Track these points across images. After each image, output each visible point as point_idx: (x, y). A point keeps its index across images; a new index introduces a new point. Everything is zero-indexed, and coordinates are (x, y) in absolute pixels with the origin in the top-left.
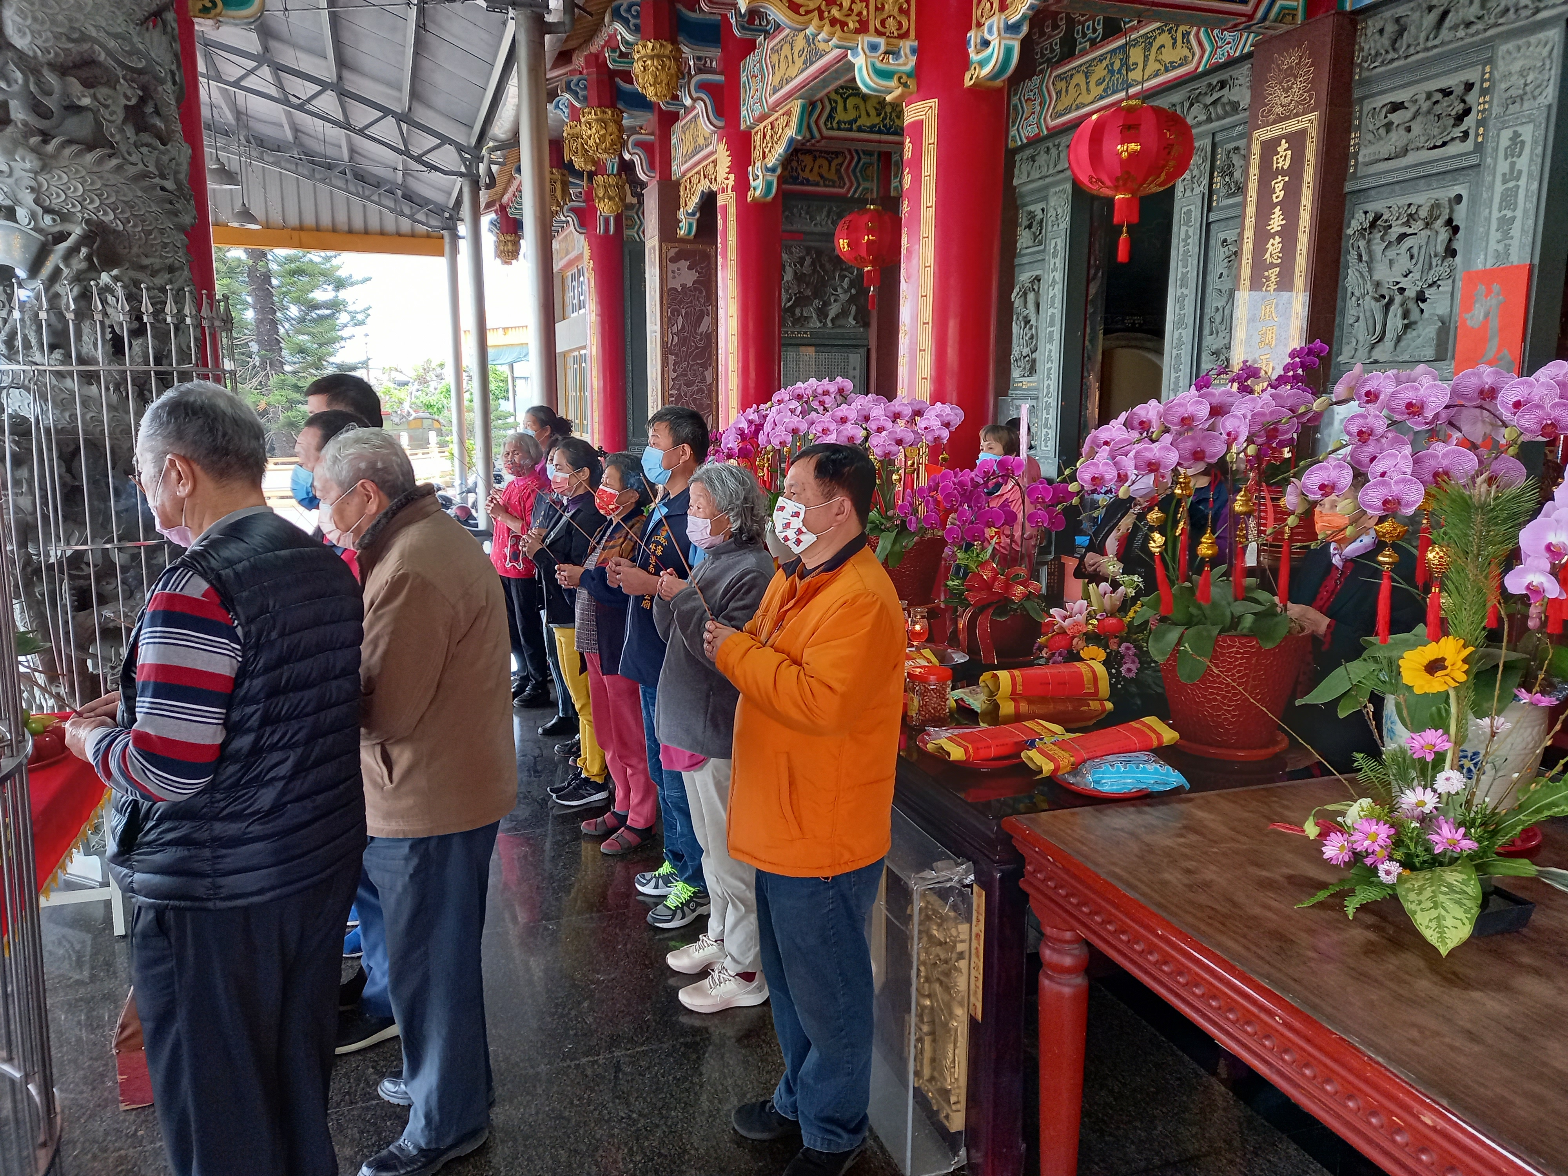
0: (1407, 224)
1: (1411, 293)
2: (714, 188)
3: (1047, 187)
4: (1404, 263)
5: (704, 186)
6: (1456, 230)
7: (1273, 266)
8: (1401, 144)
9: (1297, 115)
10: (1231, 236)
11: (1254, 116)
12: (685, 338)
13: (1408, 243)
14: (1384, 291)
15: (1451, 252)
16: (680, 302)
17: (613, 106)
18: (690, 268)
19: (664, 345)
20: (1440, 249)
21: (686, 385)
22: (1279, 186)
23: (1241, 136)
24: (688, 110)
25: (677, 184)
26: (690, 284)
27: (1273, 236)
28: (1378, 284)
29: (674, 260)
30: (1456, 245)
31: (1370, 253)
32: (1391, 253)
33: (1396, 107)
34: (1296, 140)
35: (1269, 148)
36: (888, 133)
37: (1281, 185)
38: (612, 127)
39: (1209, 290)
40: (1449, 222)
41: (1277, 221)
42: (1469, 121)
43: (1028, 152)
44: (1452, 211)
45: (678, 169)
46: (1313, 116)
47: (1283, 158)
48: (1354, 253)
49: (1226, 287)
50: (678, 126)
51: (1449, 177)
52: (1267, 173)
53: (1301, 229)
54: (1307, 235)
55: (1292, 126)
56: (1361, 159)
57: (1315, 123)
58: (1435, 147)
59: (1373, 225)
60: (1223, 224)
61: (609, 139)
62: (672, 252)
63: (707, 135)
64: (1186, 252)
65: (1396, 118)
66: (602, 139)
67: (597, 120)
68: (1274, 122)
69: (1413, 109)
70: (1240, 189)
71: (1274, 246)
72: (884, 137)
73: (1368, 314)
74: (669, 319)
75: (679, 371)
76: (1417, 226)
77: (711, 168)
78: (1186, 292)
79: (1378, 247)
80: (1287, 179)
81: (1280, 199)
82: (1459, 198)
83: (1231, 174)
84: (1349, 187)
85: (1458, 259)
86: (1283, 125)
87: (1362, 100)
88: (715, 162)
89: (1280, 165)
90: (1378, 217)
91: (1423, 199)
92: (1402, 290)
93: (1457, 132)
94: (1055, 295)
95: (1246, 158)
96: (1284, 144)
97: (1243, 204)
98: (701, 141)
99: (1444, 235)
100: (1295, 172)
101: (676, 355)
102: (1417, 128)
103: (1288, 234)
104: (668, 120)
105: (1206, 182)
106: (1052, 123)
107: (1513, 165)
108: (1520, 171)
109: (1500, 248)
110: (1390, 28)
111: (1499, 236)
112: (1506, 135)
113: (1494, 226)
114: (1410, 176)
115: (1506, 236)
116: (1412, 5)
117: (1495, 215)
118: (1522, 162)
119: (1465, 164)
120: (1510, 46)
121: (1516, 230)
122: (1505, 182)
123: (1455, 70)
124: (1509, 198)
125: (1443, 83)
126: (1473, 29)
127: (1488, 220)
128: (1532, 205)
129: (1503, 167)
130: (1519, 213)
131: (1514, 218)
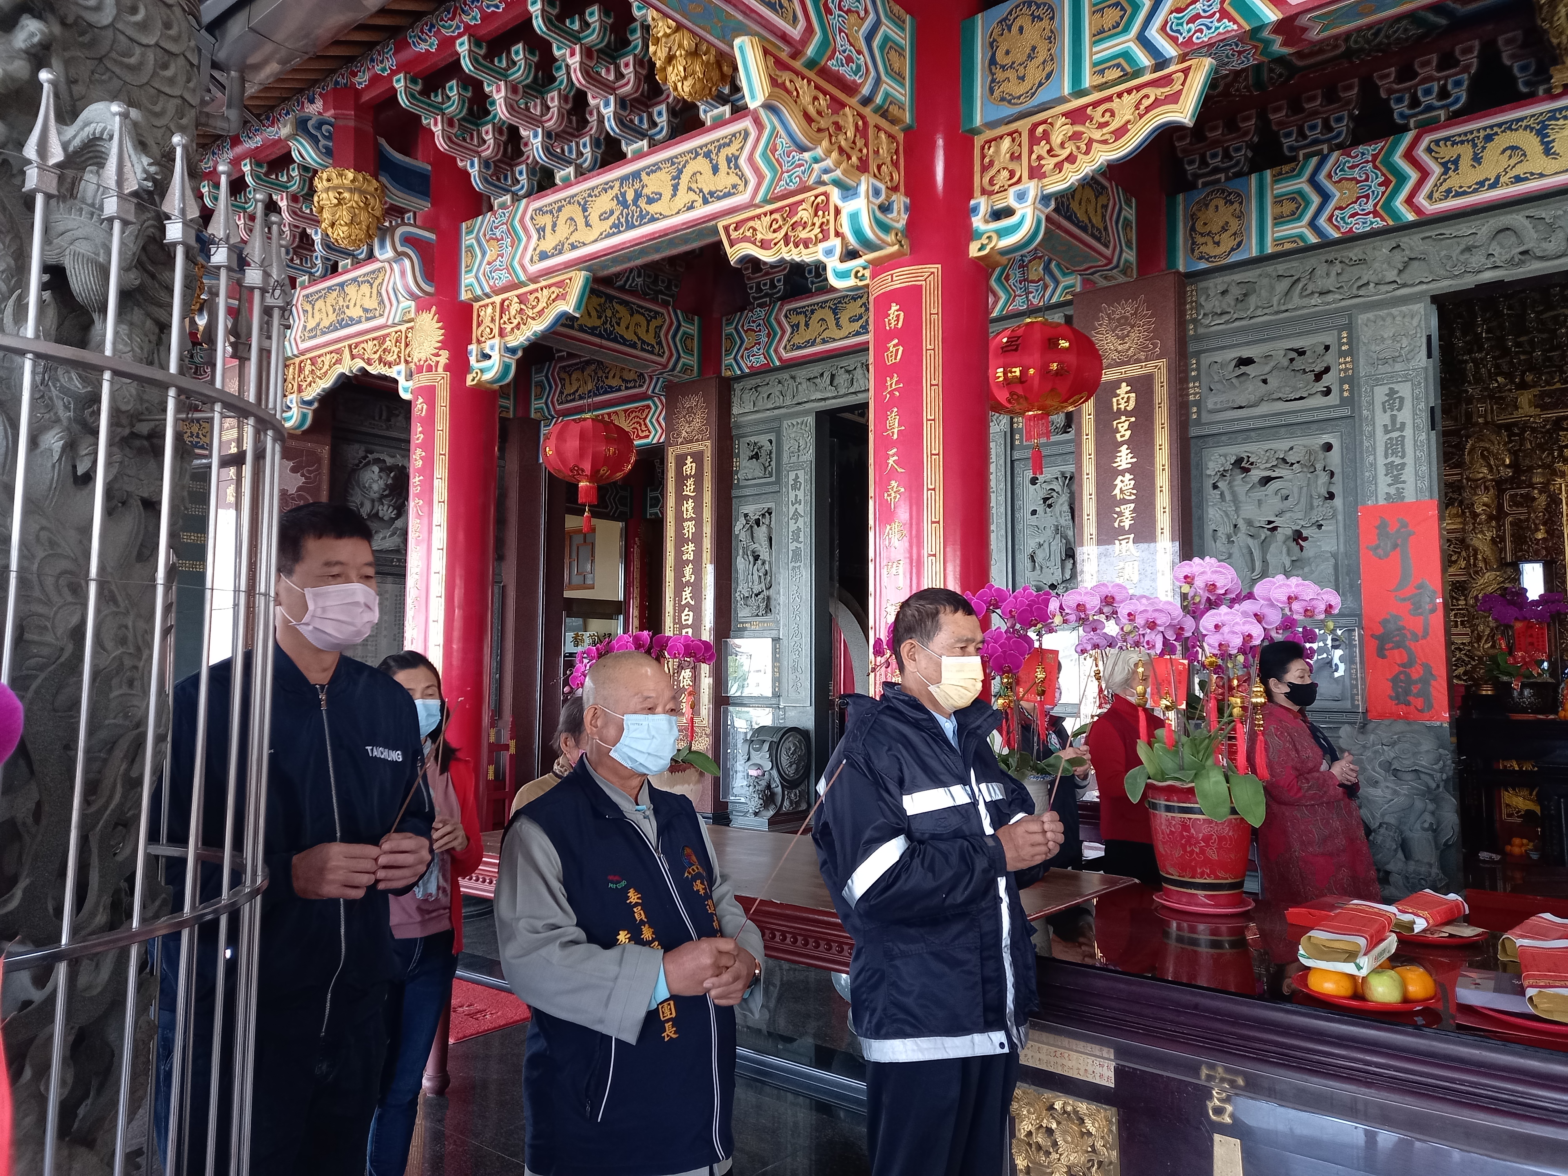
0: (1275, 467)
1: (1288, 532)
3: (779, 419)
4: (1275, 503)
5: (350, 367)
6: (1332, 474)
7: (1125, 502)
8: (1258, 394)
9: (1140, 361)
13: (1273, 486)
14: (1256, 531)
15: (1328, 495)
20: (1318, 491)
22: (1123, 426)
27: (1122, 473)
28: (1249, 523)
30: (1336, 488)
31: (1234, 495)
32: (1257, 494)
33: (1245, 361)
34: (1140, 384)
37: (1126, 425)
41: (1124, 459)
42: (1327, 380)
43: (753, 382)
46: (1159, 363)
47: (1124, 400)
48: (1213, 493)
49: (1046, 523)
51: (1314, 426)
52: (1106, 414)
53: (1158, 467)
54: (1166, 474)
55: (1132, 371)
56: (1206, 406)
57: (1164, 371)
58: (1295, 399)
59: (1235, 467)
65: (1250, 370)
68: (1110, 366)
69: (1271, 364)
71: (1125, 483)
73: (1245, 551)
76: (1286, 470)
79: (1242, 489)
80: (1133, 419)
81: (1127, 437)
82: (1330, 446)
84: (1195, 432)
85: (1338, 502)
86: (1123, 369)
87: (1198, 354)
89: (1122, 407)
90: (1241, 460)
91: (1289, 445)
92: (1277, 529)
93: (1320, 386)
94: (799, 529)
97: (1078, 441)
99: (1324, 478)
100: (1143, 413)
102: (1273, 382)
103: (1142, 470)
106: (785, 355)
107: (1393, 418)
108: (1403, 424)
109: (1392, 490)
110: (1236, 291)
111: (1389, 480)
112: (1381, 393)
113: (1381, 471)
114: (1268, 424)
115: (1397, 480)
116: (1258, 271)
117: (1381, 461)
118: (1405, 415)
119: (1333, 415)
120: (1371, 315)
121: (1408, 474)
122: (1387, 432)
123: (1308, 333)
124: (1395, 447)
125: (1298, 343)
126: (1330, 298)
127: (1374, 465)
128: (1423, 455)
129: (1382, 419)
130: (1409, 460)
131: (1403, 465)
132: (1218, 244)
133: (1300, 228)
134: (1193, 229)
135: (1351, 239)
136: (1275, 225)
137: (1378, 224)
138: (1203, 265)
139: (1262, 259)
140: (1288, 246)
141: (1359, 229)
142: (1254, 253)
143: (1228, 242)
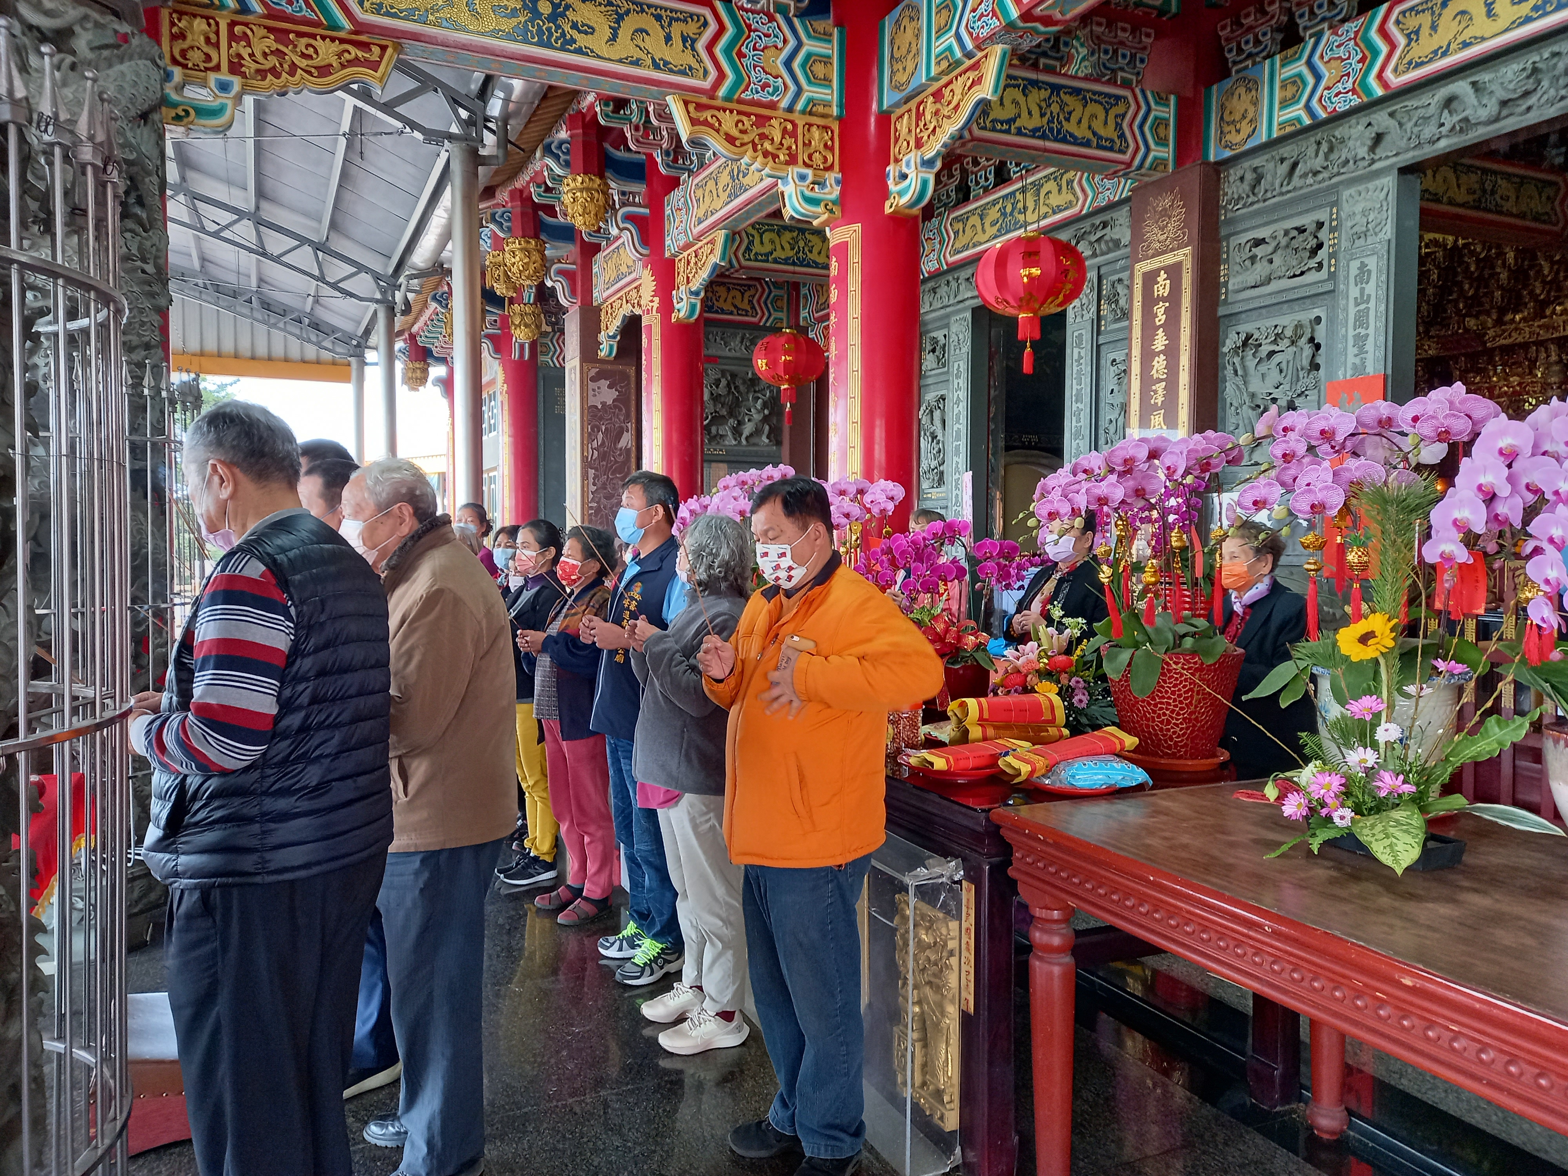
0: (1274, 342)
1: (1283, 402)
2: (638, 312)
3: (948, 316)
4: (1274, 376)
5: (626, 310)
6: (1318, 347)
7: (1160, 381)
8: (1265, 273)
9: (1172, 250)
10: (1119, 356)
11: (1135, 251)
12: (605, 452)
13: (1277, 358)
14: (1259, 402)
15: (1314, 366)
16: (601, 419)
17: (536, 237)
18: (610, 387)
19: (584, 458)
20: (1306, 363)
21: (606, 498)
22: (1160, 311)
23: (1123, 269)
24: (610, 241)
25: (599, 309)
26: (610, 402)
27: (1158, 354)
28: (1253, 396)
29: (593, 379)
30: (1319, 360)
31: (1244, 368)
32: (1263, 368)
33: (1258, 242)
34: (1173, 272)
35: (1150, 278)
36: (802, 265)
37: (1163, 310)
38: (536, 256)
39: (1102, 405)
40: (1312, 340)
41: (1160, 341)
42: (1322, 254)
43: (930, 285)
44: (1313, 331)
45: (598, 295)
46: (1188, 250)
47: (1162, 287)
48: (1230, 368)
49: (1118, 399)
50: (600, 256)
51: (1308, 301)
52: (1149, 301)
53: (1183, 347)
54: (1189, 353)
55: (1169, 259)
56: (1230, 287)
57: (1190, 258)
58: (1295, 276)
59: (1245, 343)
60: (1111, 346)
61: (532, 267)
62: (593, 372)
63: (630, 263)
64: (1079, 372)
65: (1259, 251)
66: (526, 266)
67: (521, 250)
68: (1153, 256)
69: (1273, 244)
70: (1126, 315)
71: (1159, 364)
72: (798, 269)
73: (1246, 421)
74: (589, 434)
75: (599, 484)
76: (1284, 344)
77: (634, 294)
78: (1081, 406)
79: (1251, 363)
80: (1167, 305)
81: (1162, 321)
82: (1318, 320)
83: (1117, 302)
84: (1222, 311)
85: (1322, 372)
86: (1161, 258)
87: (1228, 236)
88: (637, 288)
89: (1161, 293)
90: (1249, 337)
91: (1287, 321)
92: (1274, 400)
93: (1312, 263)
94: (959, 412)
95: (1130, 288)
96: (1163, 274)
97: (1130, 328)
98: (624, 269)
99: (1308, 351)
100: (1174, 297)
101: (596, 469)
102: (1278, 260)
103: (1171, 351)
104: (590, 250)
105: (1094, 309)
106: (951, 260)
107: (1362, 290)
108: (1369, 296)
109: (1357, 361)
110: (1250, 176)
111: (1355, 351)
112: (1355, 265)
113: (1351, 342)
114: (1274, 301)
115: (1362, 351)
116: (1266, 157)
117: (1351, 333)
118: (1371, 288)
119: (1321, 290)
120: (1352, 191)
121: (1370, 346)
122: (1357, 304)
123: (1307, 211)
124: (1361, 320)
125: (1298, 222)
126: (1320, 177)
127: (1345, 337)
128: (1381, 324)
129: (1354, 292)
130: (1371, 331)
131: (1367, 335)
132: (1238, 131)
133: (1297, 111)
134: (1222, 118)
135: (1337, 118)
136: (1280, 109)
137: (1356, 101)
138: (1228, 153)
139: (1272, 144)
140: (1289, 129)
141: (1342, 108)
142: (1264, 139)
143: (1246, 129)
